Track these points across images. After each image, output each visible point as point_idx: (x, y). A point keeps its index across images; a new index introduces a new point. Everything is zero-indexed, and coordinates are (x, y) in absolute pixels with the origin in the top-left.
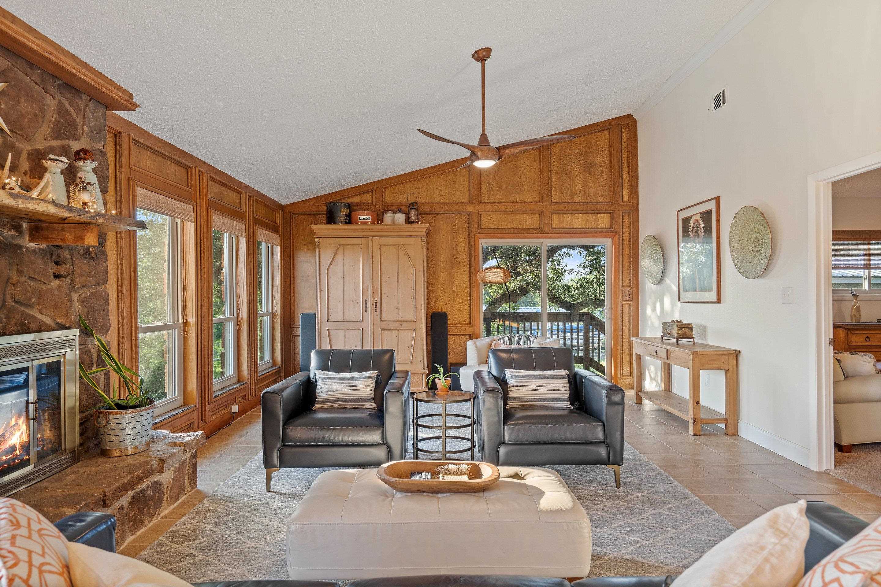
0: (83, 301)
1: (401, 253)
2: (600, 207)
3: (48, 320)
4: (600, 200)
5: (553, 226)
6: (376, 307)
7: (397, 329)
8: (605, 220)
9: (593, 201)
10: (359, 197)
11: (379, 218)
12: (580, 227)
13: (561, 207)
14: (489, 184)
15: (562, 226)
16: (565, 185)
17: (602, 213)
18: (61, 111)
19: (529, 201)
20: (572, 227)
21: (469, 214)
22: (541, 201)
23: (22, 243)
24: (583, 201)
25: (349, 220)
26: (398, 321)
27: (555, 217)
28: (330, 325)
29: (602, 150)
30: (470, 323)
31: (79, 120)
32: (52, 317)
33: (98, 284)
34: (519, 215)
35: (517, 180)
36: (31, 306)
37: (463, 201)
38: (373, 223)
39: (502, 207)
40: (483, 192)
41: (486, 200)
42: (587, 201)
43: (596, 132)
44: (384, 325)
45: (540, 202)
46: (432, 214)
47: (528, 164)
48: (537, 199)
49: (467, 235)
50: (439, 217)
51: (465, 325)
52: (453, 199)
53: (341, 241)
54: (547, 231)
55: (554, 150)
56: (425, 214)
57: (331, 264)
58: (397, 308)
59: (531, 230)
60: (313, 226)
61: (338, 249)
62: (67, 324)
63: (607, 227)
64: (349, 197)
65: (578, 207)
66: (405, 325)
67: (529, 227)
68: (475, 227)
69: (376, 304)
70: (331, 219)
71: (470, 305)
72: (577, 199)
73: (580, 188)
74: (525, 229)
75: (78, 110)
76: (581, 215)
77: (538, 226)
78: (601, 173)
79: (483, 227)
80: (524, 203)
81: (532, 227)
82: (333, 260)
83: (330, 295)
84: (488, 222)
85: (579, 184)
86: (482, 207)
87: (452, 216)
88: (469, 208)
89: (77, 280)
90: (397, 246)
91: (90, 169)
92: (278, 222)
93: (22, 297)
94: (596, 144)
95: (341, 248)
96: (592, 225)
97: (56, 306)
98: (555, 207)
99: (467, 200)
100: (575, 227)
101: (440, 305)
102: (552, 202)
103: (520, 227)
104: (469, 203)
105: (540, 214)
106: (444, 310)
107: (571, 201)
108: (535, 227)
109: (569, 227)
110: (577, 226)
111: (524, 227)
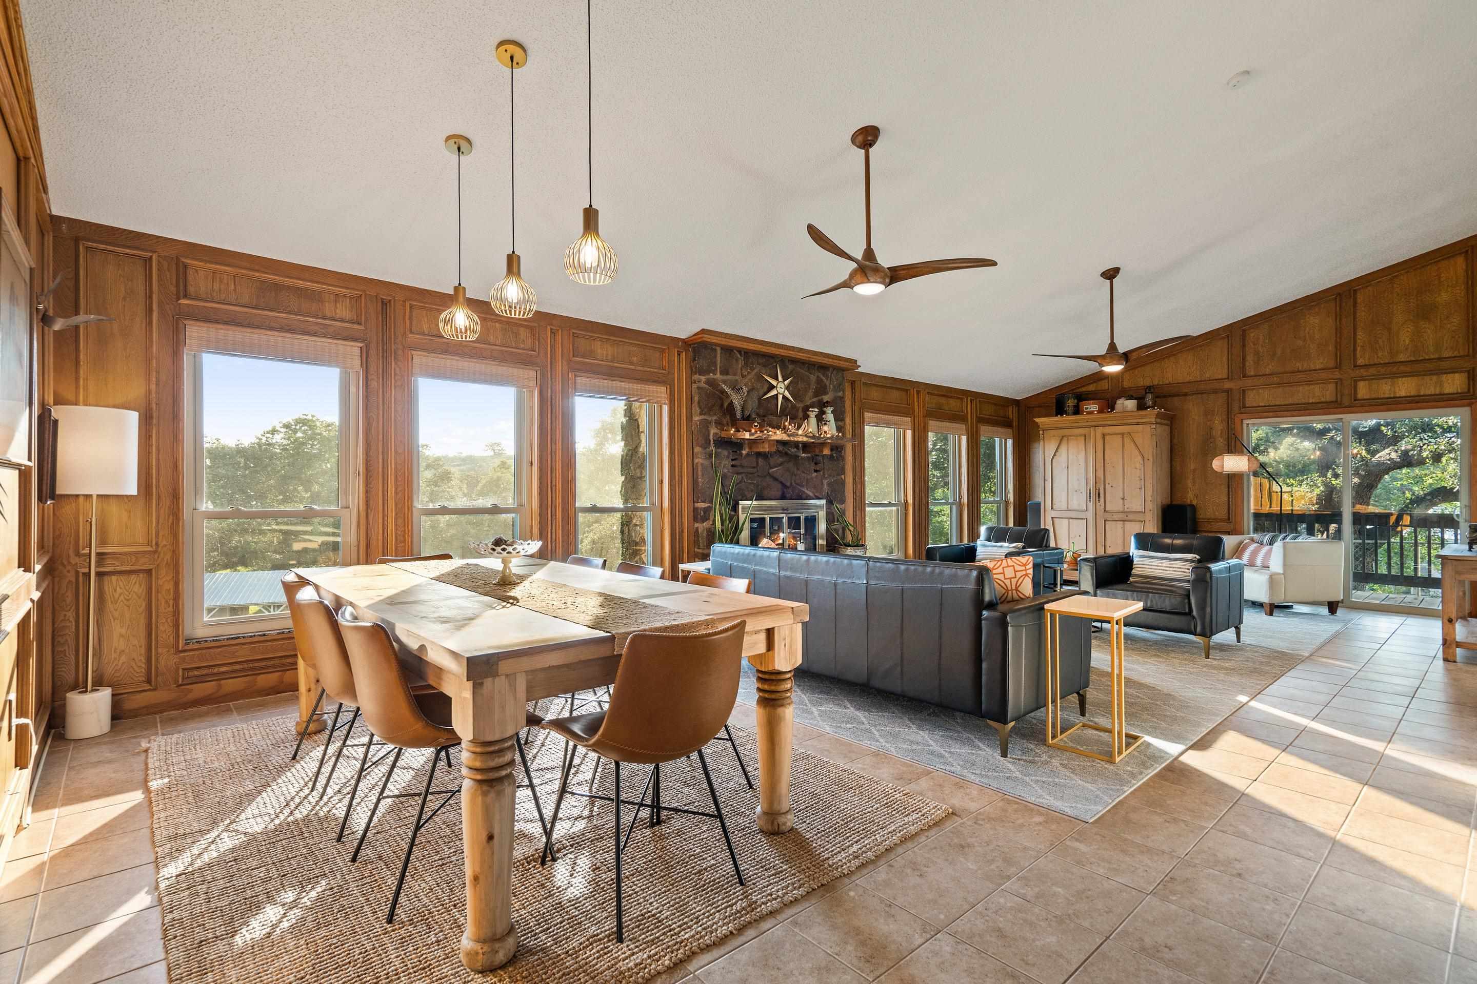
0: (829, 484)
1: (1127, 440)
2: (1445, 365)
3: (811, 494)
4: (1446, 354)
5: (1360, 396)
6: (1099, 497)
7: (1124, 521)
8: (1457, 382)
9: (1432, 357)
10: (1095, 384)
11: (1109, 406)
12: (1409, 394)
13: (1372, 371)
14: (1257, 353)
15: (1374, 396)
16: (1380, 341)
17: (1450, 373)
18: (819, 381)
19: (1317, 367)
20: (1392, 396)
21: (1228, 391)
22: (1338, 366)
23: (799, 454)
24: (1413, 359)
25: (1077, 411)
26: (1123, 512)
27: (1361, 385)
28: (1054, 514)
29: (1450, 284)
30: (1229, 519)
31: (828, 384)
32: (813, 492)
33: (838, 475)
34: (1301, 388)
35: (1300, 343)
36: (803, 486)
37: (1220, 377)
38: (1101, 411)
39: (1276, 379)
40: (1247, 364)
41: (1252, 373)
42: (1421, 358)
43: (1439, 261)
44: (1108, 516)
45: (1336, 368)
46: (1178, 395)
47: (1317, 321)
48: (1332, 364)
49: (1225, 417)
50: (1189, 398)
51: (1221, 520)
52: (1207, 375)
53: (1066, 432)
54: (1347, 404)
55: (1360, 297)
56: (1170, 396)
57: (1055, 455)
58: (1123, 499)
59: (1320, 405)
60: (1037, 420)
61: (1061, 440)
62: (821, 497)
63: (1459, 391)
64: (1084, 386)
65: (1402, 368)
66: (1131, 517)
67: (1318, 401)
68: (1236, 406)
69: (1099, 494)
70: (1060, 410)
71: (1229, 498)
72: (1402, 357)
73: (1407, 342)
74: (1312, 403)
75: (827, 377)
76: (1409, 378)
77: (1334, 399)
78: (1448, 317)
79: (1247, 405)
80: (1310, 371)
81: (1323, 400)
82: (1057, 451)
83: (1055, 485)
84: (1252, 399)
85: (1405, 338)
86: (1248, 382)
87: (1204, 395)
88: (1228, 385)
89: (826, 473)
90: (1123, 434)
91: (830, 412)
92: (1011, 417)
93: (798, 481)
94: (1439, 278)
95: (1065, 438)
96: (1431, 391)
97: (815, 487)
98: (1363, 372)
99: (1225, 376)
100: (1398, 395)
101: (1190, 498)
102: (1355, 366)
103: (1303, 401)
104: (1228, 378)
105: (1336, 383)
106: (1194, 503)
107: (1391, 361)
108: (1328, 400)
109: (1387, 396)
110: (1403, 394)
111: (1311, 401)
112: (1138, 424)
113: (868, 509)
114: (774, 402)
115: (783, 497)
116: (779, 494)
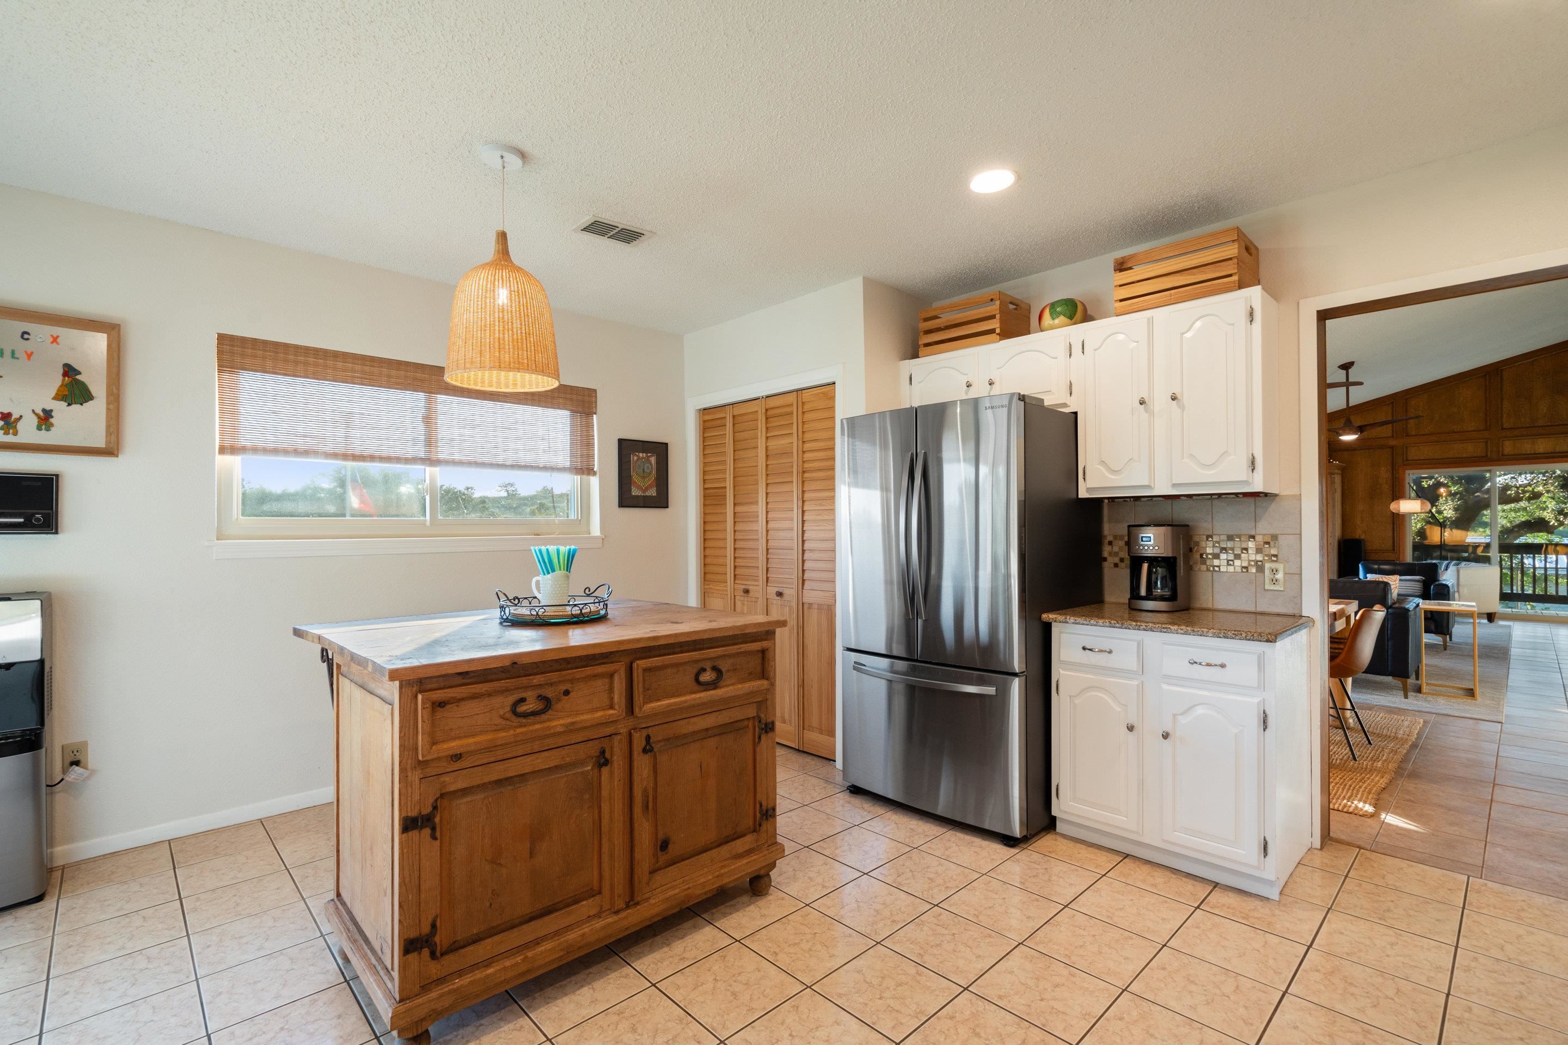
12: (1546, 452)
13: (1516, 432)
14: (1418, 417)
16: (1523, 409)
19: (1470, 429)
20: (1532, 452)
21: (1392, 447)
22: (1487, 429)
24: (1550, 424)
27: (1507, 443)
30: (1394, 550)
34: (1456, 445)
35: (1455, 410)
37: (1385, 436)
39: (1434, 438)
40: (1409, 425)
41: (1414, 433)
42: (1556, 423)
45: (1485, 430)
46: (1348, 450)
47: (1469, 393)
48: (1482, 426)
49: (1389, 468)
50: (1357, 451)
51: (1387, 552)
54: (1495, 459)
56: (1340, 451)
59: (1473, 459)
65: (1541, 431)
67: (1470, 455)
68: (1399, 459)
71: (1393, 533)
72: (1541, 423)
73: (1545, 410)
74: (1466, 458)
76: (1547, 439)
77: (1484, 455)
79: (1409, 459)
80: (1464, 432)
81: (1475, 455)
84: (1413, 454)
85: (1543, 407)
86: (1409, 441)
87: (1371, 450)
88: (1392, 442)
98: (1508, 433)
99: (1390, 434)
100: (1537, 452)
101: (1359, 533)
102: (1503, 429)
103: (1458, 456)
104: (1393, 437)
105: (1486, 442)
106: (1363, 537)
107: (1532, 425)
108: (1479, 455)
109: (1529, 452)
110: (1541, 450)
111: (1464, 456)
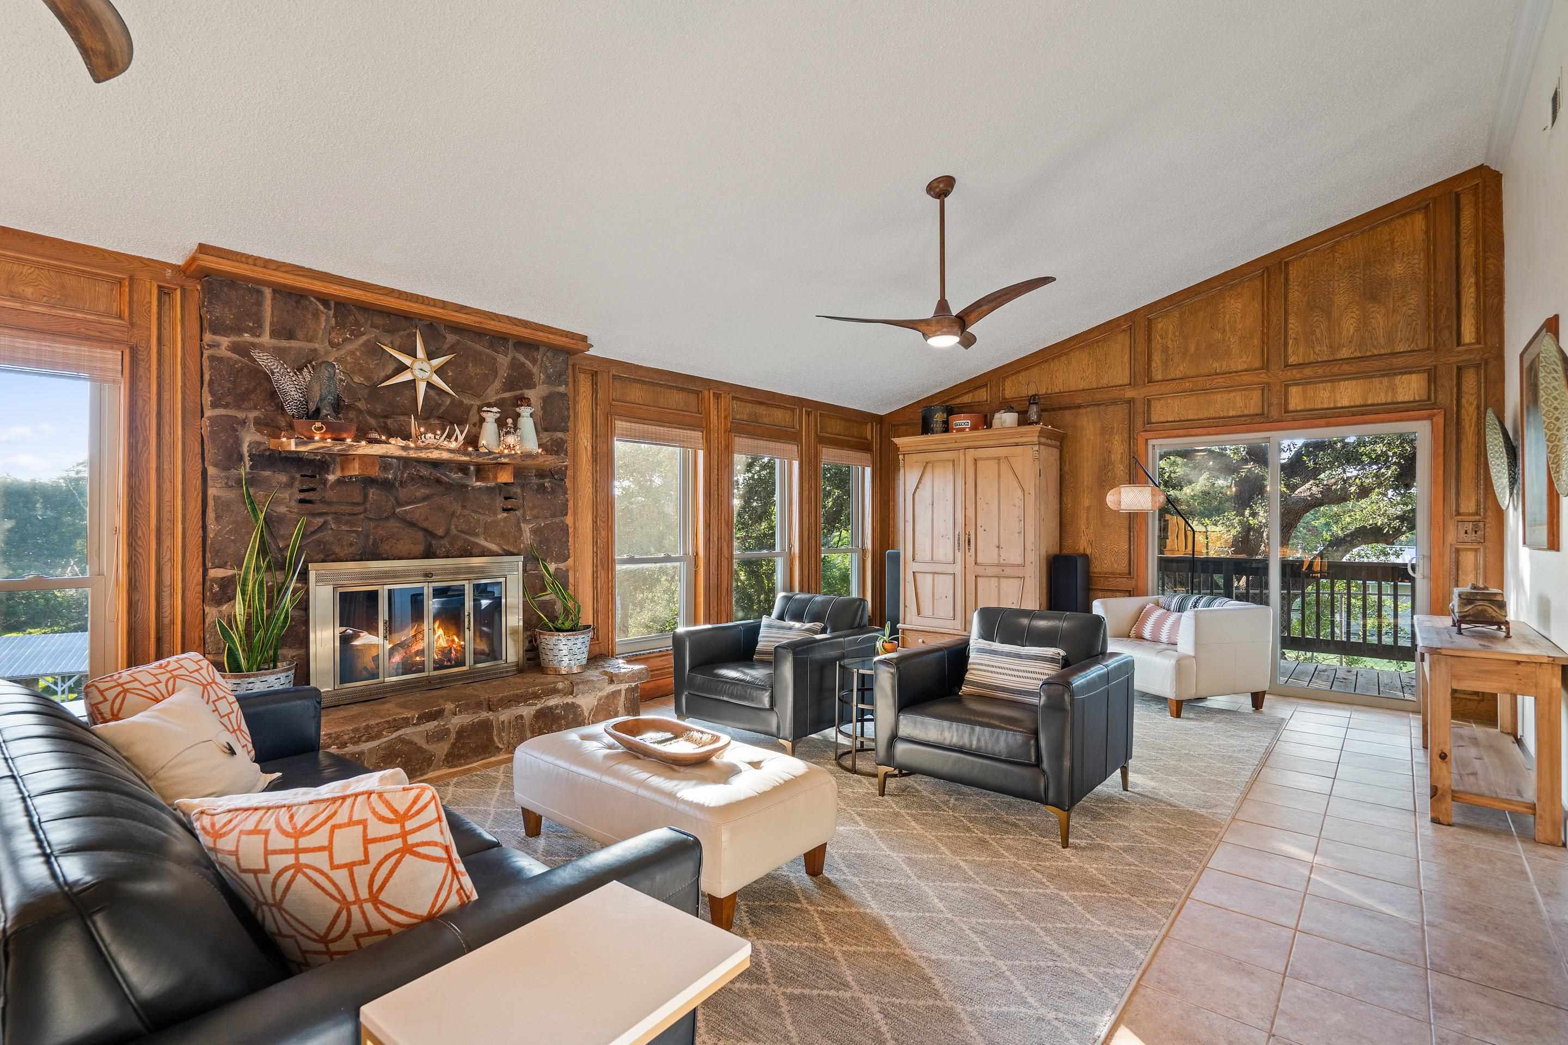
0: (534, 532)
1: (1004, 466)
2: (1398, 362)
3: (494, 547)
4: (1401, 348)
5: (1292, 407)
6: (969, 544)
7: (998, 577)
8: (1414, 386)
9: (1383, 352)
10: (971, 395)
11: (986, 422)
12: (1352, 404)
13: (1308, 372)
14: (1165, 350)
15: (1308, 406)
16: (1318, 331)
17: (1405, 373)
18: (514, 364)
19: (1240, 368)
20: (1332, 406)
21: (1130, 402)
22: (1266, 366)
23: (468, 483)
24: (1359, 355)
25: (946, 429)
26: (998, 565)
27: (1294, 390)
28: (915, 567)
29: (1406, 252)
30: (1130, 574)
31: (535, 370)
32: (498, 545)
33: (554, 516)
34: (1219, 396)
35: (1218, 335)
36: (477, 535)
37: (1121, 382)
38: (974, 428)
39: (1188, 385)
40: (1154, 364)
41: (1160, 377)
42: (1368, 354)
43: (1391, 220)
44: (980, 570)
45: (1262, 369)
46: (1070, 408)
47: (1239, 305)
48: (1257, 364)
49: (1126, 436)
50: (1082, 411)
51: (1121, 575)
52: (1105, 381)
53: (930, 456)
54: (1276, 417)
55: (1294, 272)
56: (1060, 409)
57: (917, 487)
58: (998, 547)
59: (1243, 419)
60: (896, 440)
61: (925, 468)
62: (515, 551)
63: (1417, 398)
64: (958, 397)
65: (1346, 368)
66: (1008, 571)
67: (1239, 413)
68: (1139, 423)
69: (969, 541)
70: (926, 429)
71: (1130, 544)
72: (1344, 353)
73: (1352, 331)
74: (1233, 417)
75: (534, 361)
76: (1354, 382)
77: (1259, 412)
78: (1403, 297)
79: (1153, 421)
80: (1230, 373)
81: (1246, 412)
82: (919, 482)
83: (917, 528)
84: (1159, 413)
85: (1349, 325)
86: (1153, 390)
87: (1102, 407)
88: (1129, 394)
89: (528, 513)
90: (999, 459)
91: (528, 414)
92: (870, 438)
93: (464, 527)
94: (1393, 243)
95: (930, 465)
96: (1382, 398)
97: (502, 535)
98: (1296, 374)
99: (1126, 381)
100: (1339, 405)
101: (1083, 544)
102: (1287, 365)
103: (1222, 414)
104: (1130, 384)
105: (1263, 390)
106: (1088, 552)
107: (1331, 358)
108: (1251, 412)
109: (1326, 406)
110: (1345, 402)
111: (1231, 414)
112: (1017, 445)
113: (618, 567)
114: (408, 393)
115: (429, 554)
116: (420, 548)
